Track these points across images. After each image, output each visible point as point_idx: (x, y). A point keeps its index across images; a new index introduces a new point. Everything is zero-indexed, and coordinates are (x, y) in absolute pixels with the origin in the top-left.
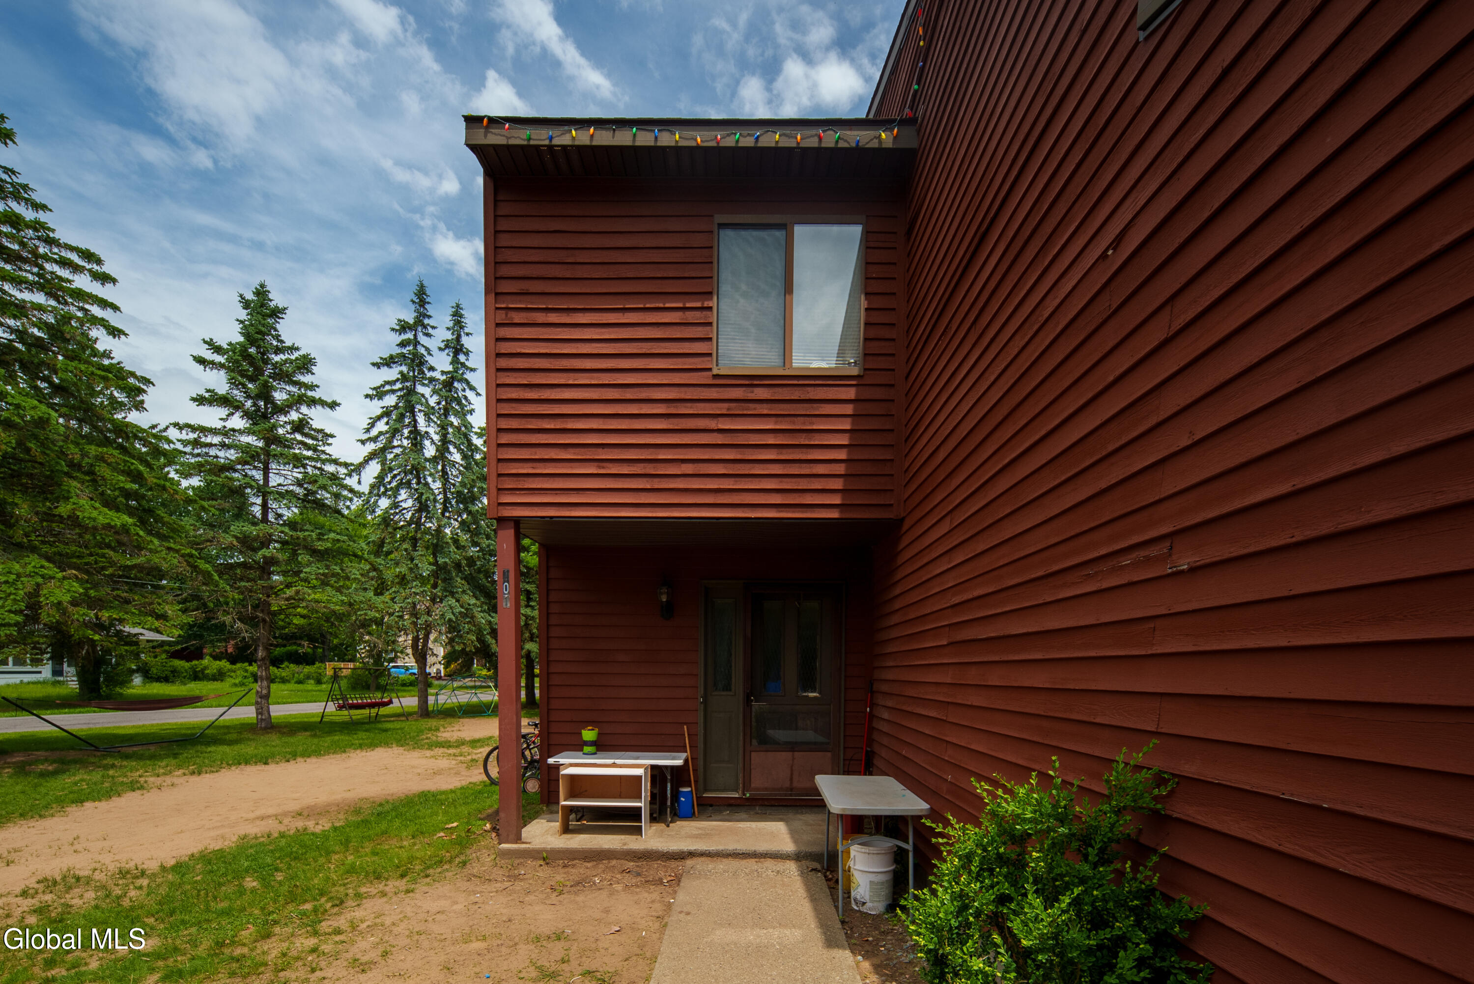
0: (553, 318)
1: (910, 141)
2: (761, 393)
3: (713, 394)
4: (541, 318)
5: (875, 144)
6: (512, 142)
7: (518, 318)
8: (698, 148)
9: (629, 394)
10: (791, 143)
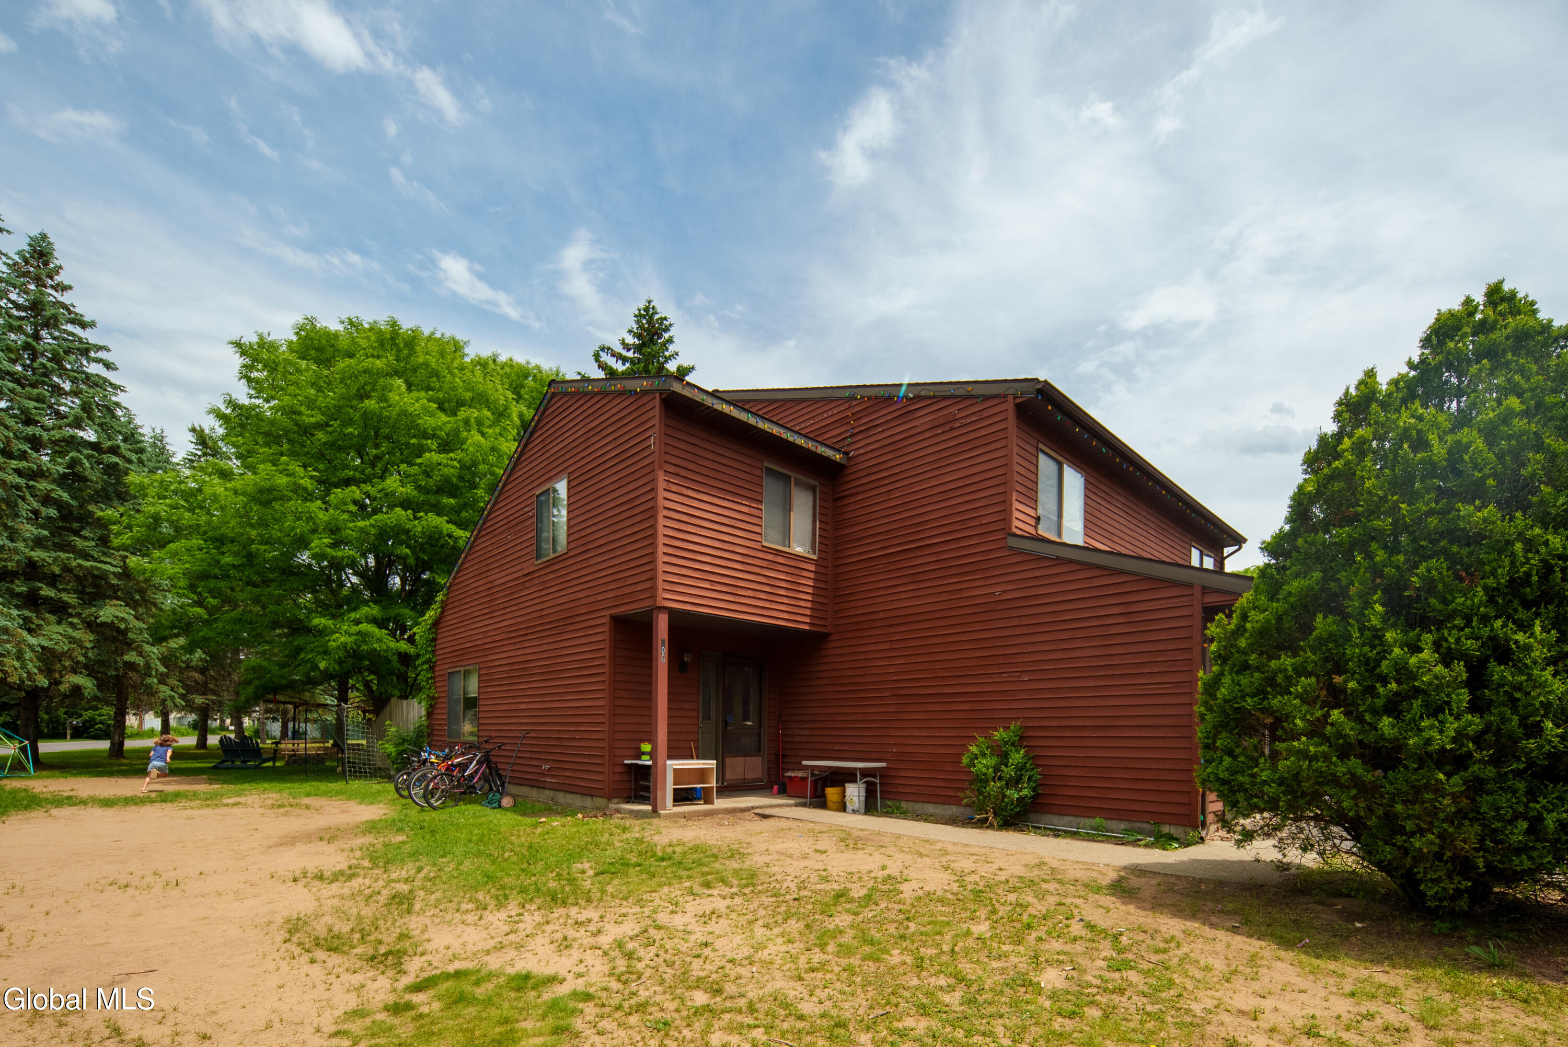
0: (690, 493)
1: (845, 462)
2: (781, 560)
3: (761, 555)
4: (685, 491)
5: (833, 458)
6: (695, 398)
7: (674, 488)
8: (773, 434)
9: (725, 546)
10: (805, 446)
